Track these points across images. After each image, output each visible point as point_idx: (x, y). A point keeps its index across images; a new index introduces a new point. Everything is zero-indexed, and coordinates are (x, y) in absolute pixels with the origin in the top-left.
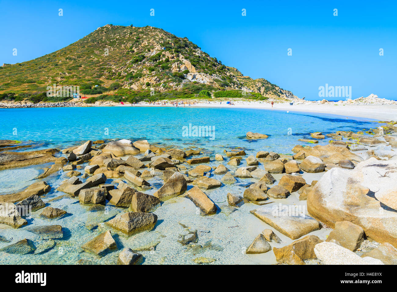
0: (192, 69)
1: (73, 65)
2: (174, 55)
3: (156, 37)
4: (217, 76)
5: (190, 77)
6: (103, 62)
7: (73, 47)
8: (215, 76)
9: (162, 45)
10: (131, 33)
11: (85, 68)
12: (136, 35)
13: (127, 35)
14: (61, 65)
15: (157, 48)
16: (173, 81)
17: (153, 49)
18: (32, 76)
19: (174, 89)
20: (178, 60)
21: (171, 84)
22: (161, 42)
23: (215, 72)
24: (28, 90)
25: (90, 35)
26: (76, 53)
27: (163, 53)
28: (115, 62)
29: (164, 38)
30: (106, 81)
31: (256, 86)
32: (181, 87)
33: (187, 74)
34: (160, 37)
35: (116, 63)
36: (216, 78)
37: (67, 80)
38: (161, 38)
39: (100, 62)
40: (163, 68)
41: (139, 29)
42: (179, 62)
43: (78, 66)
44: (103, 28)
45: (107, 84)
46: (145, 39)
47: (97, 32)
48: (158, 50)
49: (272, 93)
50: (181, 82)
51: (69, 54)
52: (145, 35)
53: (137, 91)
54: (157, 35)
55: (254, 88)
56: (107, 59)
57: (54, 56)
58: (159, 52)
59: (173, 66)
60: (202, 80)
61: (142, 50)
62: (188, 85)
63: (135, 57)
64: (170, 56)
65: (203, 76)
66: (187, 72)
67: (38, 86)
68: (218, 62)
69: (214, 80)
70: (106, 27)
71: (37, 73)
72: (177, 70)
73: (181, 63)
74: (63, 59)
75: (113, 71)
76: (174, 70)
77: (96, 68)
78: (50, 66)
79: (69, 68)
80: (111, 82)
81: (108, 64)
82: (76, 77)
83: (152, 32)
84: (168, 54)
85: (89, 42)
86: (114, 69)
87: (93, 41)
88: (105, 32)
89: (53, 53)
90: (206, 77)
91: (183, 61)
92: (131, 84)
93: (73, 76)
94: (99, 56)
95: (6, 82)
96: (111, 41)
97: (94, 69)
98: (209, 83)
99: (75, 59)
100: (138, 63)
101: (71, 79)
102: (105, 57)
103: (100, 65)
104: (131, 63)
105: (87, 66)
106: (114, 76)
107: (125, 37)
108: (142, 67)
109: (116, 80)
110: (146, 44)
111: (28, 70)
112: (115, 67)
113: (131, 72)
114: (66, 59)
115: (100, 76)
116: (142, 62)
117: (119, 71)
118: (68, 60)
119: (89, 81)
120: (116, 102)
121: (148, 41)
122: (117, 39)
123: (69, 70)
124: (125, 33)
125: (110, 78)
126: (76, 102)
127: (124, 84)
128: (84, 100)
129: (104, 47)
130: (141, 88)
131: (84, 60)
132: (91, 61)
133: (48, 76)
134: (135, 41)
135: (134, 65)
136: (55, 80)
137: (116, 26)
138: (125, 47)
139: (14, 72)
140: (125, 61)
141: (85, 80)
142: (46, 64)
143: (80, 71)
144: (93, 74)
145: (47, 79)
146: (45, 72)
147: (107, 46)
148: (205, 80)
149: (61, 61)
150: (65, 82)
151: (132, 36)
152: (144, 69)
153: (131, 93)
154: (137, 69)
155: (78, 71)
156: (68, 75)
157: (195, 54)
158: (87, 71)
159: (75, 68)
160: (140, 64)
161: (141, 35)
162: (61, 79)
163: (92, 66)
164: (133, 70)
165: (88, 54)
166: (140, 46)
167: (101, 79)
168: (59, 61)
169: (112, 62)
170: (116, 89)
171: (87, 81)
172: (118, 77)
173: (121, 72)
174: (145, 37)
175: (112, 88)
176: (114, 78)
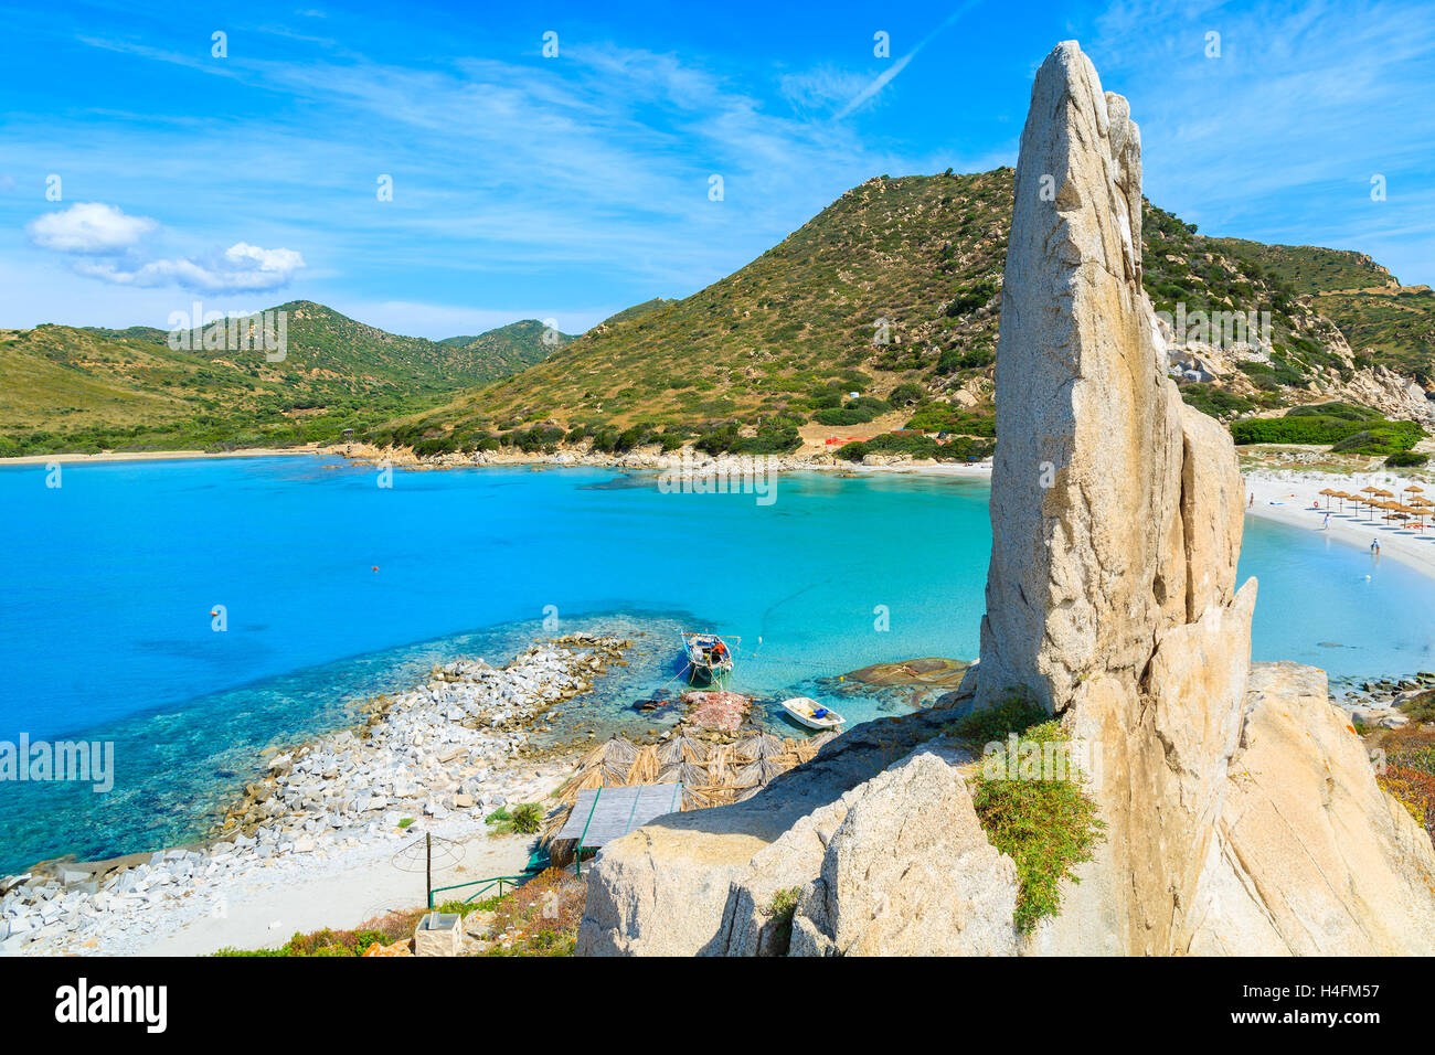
1: (782, 324)
6: (864, 311)
7: (775, 262)
11: (812, 333)
12: (965, 206)
13: (936, 206)
18: (678, 366)
24: (682, 411)
25: (821, 219)
26: (785, 284)
28: (899, 309)
30: (877, 375)
35: (903, 311)
37: (770, 375)
39: (856, 310)
41: (972, 181)
43: (794, 327)
44: (859, 190)
45: (884, 384)
47: (841, 205)
51: (764, 288)
52: (996, 204)
53: (974, 411)
56: (875, 298)
57: (725, 295)
61: (983, 260)
63: (961, 292)
67: (703, 398)
69: (1239, 366)
71: (689, 352)
74: (751, 306)
75: (898, 340)
77: (846, 332)
78: (719, 329)
80: (892, 380)
81: (881, 315)
82: (793, 365)
85: (821, 243)
87: (833, 239)
88: (867, 205)
89: (721, 283)
92: (956, 386)
93: (786, 360)
94: (850, 289)
95: (624, 387)
96: (887, 232)
97: (841, 334)
98: (1218, 382)
99: (784, 305)
100: (973, 311)
101: (781, 372)
102: (870, 292)
103: (856, 321)
104: (953, 312)
105: (819, 326)
106: (900, 359)
107: (927, 217)
108: (989, 328)
109: (906, 372)
110: (997, 236)
111: (667, 343)
112: (903, 326)
113: (954, 345)
114: (760, 305)
115: (859, 356)
116: (988, 306)
117: (916, 339)
118: (766, 307)
119: (829, 376)
120: (921, 458)
121: (1005, 227)
122: (905, 226)
123: (770, 341)
124: (927, 201)
125: (891, 365)
126: (815, 457)
127: (934, 387)
128: (832, 448)
129: (864, 256)
130: (987, 403)
131: (810, 305)
132: (829, 310)
133: (720, 365)
134: (960, 229)
135: (961, 319)
136: (739, 378)
137: (899, 181)
138: (928, 252)
139: (631, 350)
140: (931, 303)
141: (818, 373)
142: (709, 324)
143: (801, 343)
144: (838, 352)
145: (719, 373)
146: (710, 349)
147: (873, 251)
148: (1206, 369)
149: (747, 313)
150: (766, 382)
151: (952, 211)
152: (995, 337)
153: (956, 420)
154: (972, 334)
155: (796, 344)
156: (772, 359)
157: (1173, 262)
158: (820, 341)
159: (787, 334)
160: (982, 317)
161: (980, 204)
162: (754, 374)
163: (834, 324)
164: (959, 337)
165: (819, 285)
166: (977, 246)
167: (862, 369)
168: (742, 311)
169: (893, 307)
170: (909, 403)
171: (823, 376)
172: (913, 361)
173: (923, 343)
174: (994, 210)
175: (898, 399)
176: (900, 364)
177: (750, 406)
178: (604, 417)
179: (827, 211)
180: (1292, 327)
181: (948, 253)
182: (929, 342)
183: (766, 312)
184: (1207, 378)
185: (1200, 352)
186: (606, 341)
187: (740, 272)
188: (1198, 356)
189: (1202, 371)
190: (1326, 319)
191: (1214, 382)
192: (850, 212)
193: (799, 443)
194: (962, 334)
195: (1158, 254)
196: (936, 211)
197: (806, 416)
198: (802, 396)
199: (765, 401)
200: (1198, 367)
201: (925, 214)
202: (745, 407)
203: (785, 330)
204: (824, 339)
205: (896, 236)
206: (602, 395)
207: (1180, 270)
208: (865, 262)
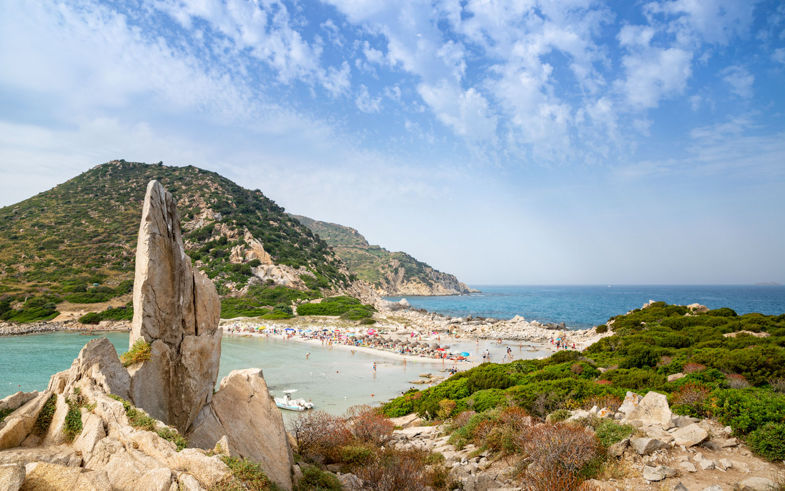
0: (266, 257)
1: (48, 239)
2: (236, 231)
3: (205, 190)
4: (307, 270)
5: (260, 273)
8: (303, 270)
9: (216, 208)
10: (159, 179)
11: (70, 246)
12: (169, 184)
14: (24, 237)
15: (205, 213)
16: (232, 279)
17: (198, 214)
19: (233, 295)
20: (242, 242)
21: (229, 286)
22: (213, 201)
23: (305, 260)
27: (217, 226)
28: (127, 236)
29: (219, 192)
30: (112, 273)
31: (390, 266)
32: (245, 290)
33: (256, 266)
34: (213, 190)
35: (129, 237)
36: (306, 273)
38: (214, 193)
39: (99, 234)
40: (216, 255)
41: (173, 170)
42: (242, 246)
43: (57, 242)
44: (106, 166)
46: (186, 192)
47: (93, 172)
48: (207, 218)
49: (418, 280)
50: (246, 281)
51: (37, 216)
54: (208, 188)
55: (386, 269)
56: (112, 228)
58: (209, 223)
59: (233, 251)
60: (282, 277)
62: (257, 288)
64: (229, 233)
65: (283, 272)
66: (256, 263)
68: (314, 235)
69: (302, 277)
72: (239, 260)
73: (247, 247)
74: (26, 225)
75: (125, 253)
76: (235, 259)
78: (1, 239)
79: (39, 244)
80: (120, 277)
82: (54, 265)
83: (197, 179)
84: (225, 230)
85: (78, 193)
86: (126, 250)
87: (86, 191)
88: (110, 175)
90: (288, 272)
91: (250, 243)
93: (49, 261)
94: (98, 223)
98: (292, 285)
99: (50, 227)
101: (45, 269)
102: (110, 224)
103: (99, 240)
105: (74, 242)
106: (126, 265)
109: (130, 273)
112: (128, 246)
114: (33, 226)
115: (100, 262)
118: (36, 228)
119: (80, 272)
123: (39, 249)
125: (119, 268)
126: (66, 322)
129: (108, 204)
131: (69, 229)
132: (82, 232)
136: (13, 271)
137: (130, 164)
143: (61, 251)
147: (112, 201)
149: (22, 230)
150: (34, 274)
155: (57, 252)
156: (39, 260)
157: (273, 225)
158: (74, 251)
159: (52, 245)
161: (177, 183)
162: (25, 269)
163: (84, 241)
165: (75, 217)
167: (103, 270)
168: (19, 228)
169: (123, 234)
175: (123, 288)
176: (126, 268)
177: (20, 290)
179: (83, 175)
183: (37, 231)
184: (286, 282)
185: (284, 270)
187: (19, 204)
191: (289, 285)
192: (99, 177)
193: (56, 313)
197: (63, 298)
199: (32, 286)
202: (16, 290)
203: (50, 243)
204: (77, 250)
205: (127, 195)
207: (276, 229)
208: (107, 207)
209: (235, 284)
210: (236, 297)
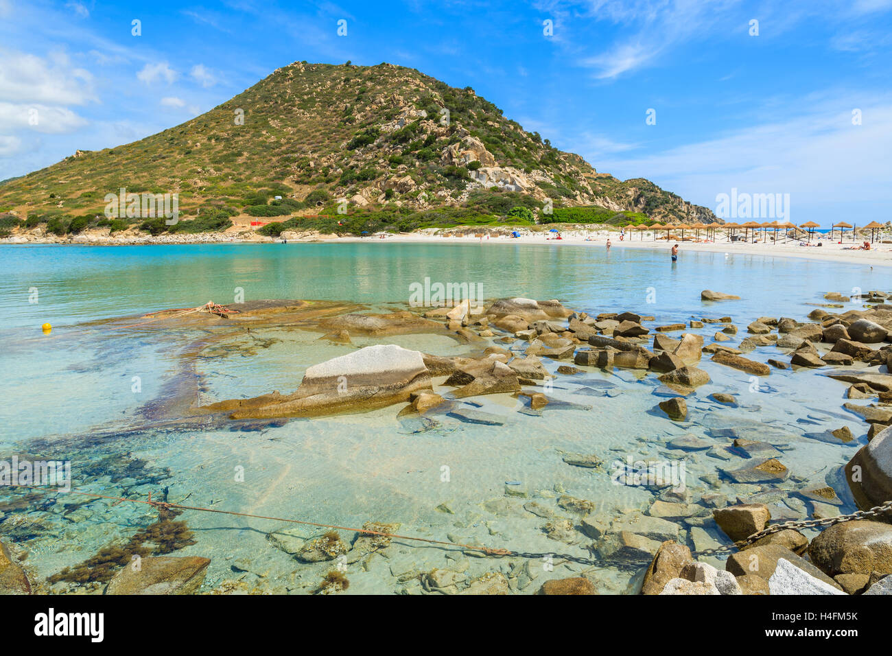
0: (487, 160)
1: (225, 152)
2: (447, 127)
3: (404, 87)
4: (542, 175)
5: (482, 177)
6: (287, 146)
7: (222, 112)
8: (537, 175)
9: (419, 105)
10: (347, 80)
11: (248, 158)
12: (359, 85)
13: (340, 83)
14: (200, 152)
15: (407, 112)
16: (446, 186)
17: (398, 113)
18: (138, 177)
19: (448, 204)
20: (456, 140)
21: (442, 193)
22: (415, 99)
23: (538, 165)
25: (259, 86)
27: (422, 124)
28: (314, 145)
29: (421, 89)
30: (297, 187)
31: (627, 196)
32: (464, 198)
33: (475, 170)
34: (414, 87)
35: (317, 147)
36: (542, 178)
37: (213, 185)
38: (415, 90)
39: (282, 145)
40: (423, 158)
41: (364, 69)
42: (456, 144)
43: (235, 155)
44: (286, 69)
45: (300, 193)
46: (380, 92)
47: (273, 78)
48: (408, 117)
50: (464, 187)
51: (213, 128)
52: (380, 84)
53: (366, 208)
56: (296, 138)
57: (182, 133)
58: (411, 121)
59: (445, 152)
61: (372, 117)
62: (480, 195)
63: (357, 134)
64: (438, 130)
66: (476, 166)
68: (543, 141)
69: (537, 183)
70: (292, 68)
71: (148, 169)
72: (454, 162)
73: (463, 145)
74: (202, 140)
75: (312, 164)
76: (448, 161)
77: (274, 159)
78: (175, 154)
79: (214, 158)
80: (308, 190)
81: (300, 149)
82: (232, 179)
83: (393, 77)
84: (432, 126)
85: (257, 101)
86: (313, 160)
87: (266, 99)
88: (292, 79)
89: (180, 126)
90: (518, 176)
91: (466, 140)
92: (354, 192)
93: (227, 175)
94: (279, 132)
95: (87, 191)
96: (305, 97)
97: (270, 160)
98: (525, 192)
99: (227, 140)
100: (366, 146)
101: (222, 183)
102: (293, 134)
103: (282, 152)
104: (351, 148)
105: (255, 155)
106: (313, 177)
107: (333, 89)
108: (376, 156)
109: (318, 185)
110: (381, 103)
111: (130, 163)
112: (316, 155)
113: (352, 167)
114: (209, 139)
115: (284, 175)
116: (375, 144)
117: (326, 164)
118: (213, 141)
119: (260, 186)
120: (326, 233)
121: (386, 97)
122: (318, 94)
123: (216, 162)
124: (334, 79)
125: (306, 180)
126: (241, 233)
127: (338, 194)
128: (256, 228)
129: (290, 112)
130: (375, 203)
131: (248, 141)
132: (262, 144)
133: (174, 177)
134: (356, 98)
135: (357, 151)
136: (188, 186)
137: (314, 66)
138: (335, 111)
139: (101, 167)
140: (336, 142)
141: (251, 184)
142: (167, 151)
143: (239, 165)
144: (268, 171)
145: (172, 183)
146: (166, 167)
147: (295, 109)
148: (517, 183)
149: (198, 144)
150: (209, 189)
151: (350, 87)
152: (381, 161)
153: (353, 213)
154: (365, 160)
155: (235, 165)
156: (215, 174)
157: (492, 126)
158: (254, 164)
159: (229, 159)
160: (371, 149)
161: (369, 84)
162: (200, 184)
163: (265, 153)
164: (356, 163)
165: (254, 128)
166: (368, 108)
167: (286, 183)
168: (195, 143)
169: (309, 144)
170: (319, 204)
171: (255, 187)
172: (323, 178)
173: (331, 166)
174: (379, 87)
175: (311, 201)
176: (313, 180)
177: (194, 204)
178: (63, 210)
179: (262, 82)
180: (561, 170)
181: (348, 112)
182: (334, 166)
183: (213, 144)
184: (519, 189)
185: (513, 173)
186: (81, 162)
187: (195, 119)
188: (513, 176)
189: (515, 184)
190: (576, 168)
191: (523, 192)
192: (279, 82)
193: (229, 225)
194: (358, 160)
195: (483, 120)
196: (339, 86)
197: (240, 210)
198: (239, 198)
199: (207, 201)
200: (513, 182)
201: (333, 88)
202: (189, 205)
203: (227, 156)
204: (258, 162)
205: (312, 100)
206: (66, 196)
207: (496, 130)
208: (289, 115)
209: (450, 192)
210: (452, 206)
